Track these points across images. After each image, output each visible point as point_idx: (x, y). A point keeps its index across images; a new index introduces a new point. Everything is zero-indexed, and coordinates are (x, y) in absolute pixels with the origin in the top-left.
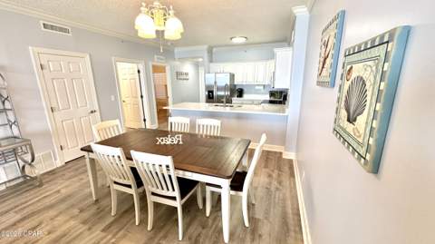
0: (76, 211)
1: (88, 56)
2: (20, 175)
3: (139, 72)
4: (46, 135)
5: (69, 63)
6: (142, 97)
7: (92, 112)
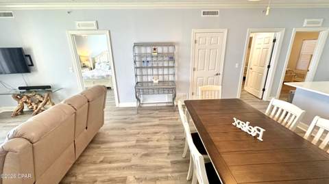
0: (173, 137)
1: (226, 31)
2: (172, 101)
3: (274, 41)
4: (187, 84)
5: (212, 37)
6: (269, 67)
7: (217, 75)
